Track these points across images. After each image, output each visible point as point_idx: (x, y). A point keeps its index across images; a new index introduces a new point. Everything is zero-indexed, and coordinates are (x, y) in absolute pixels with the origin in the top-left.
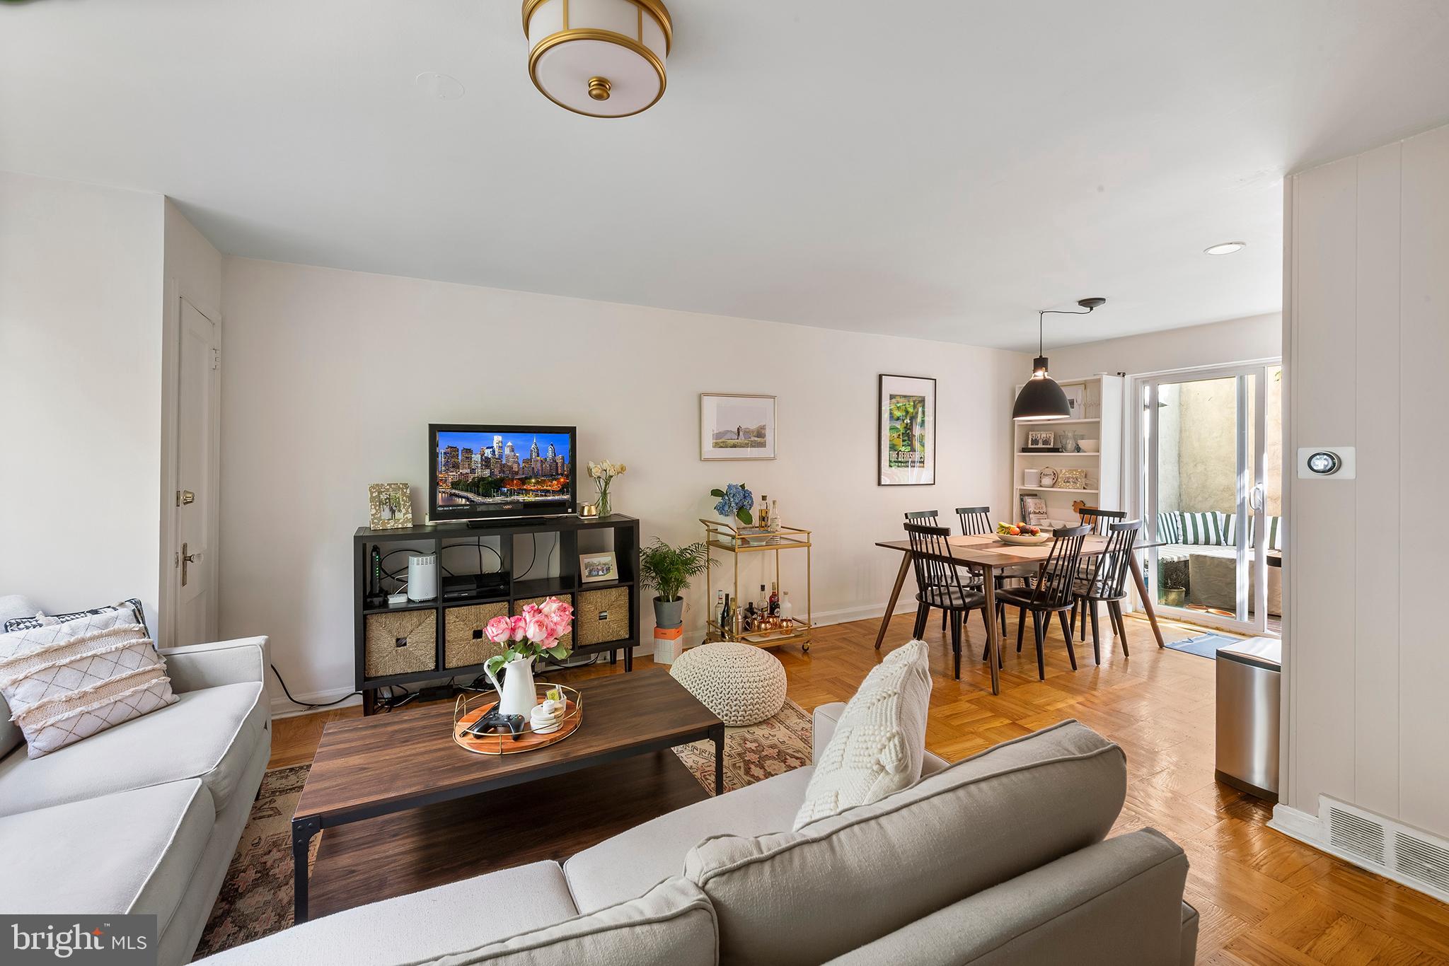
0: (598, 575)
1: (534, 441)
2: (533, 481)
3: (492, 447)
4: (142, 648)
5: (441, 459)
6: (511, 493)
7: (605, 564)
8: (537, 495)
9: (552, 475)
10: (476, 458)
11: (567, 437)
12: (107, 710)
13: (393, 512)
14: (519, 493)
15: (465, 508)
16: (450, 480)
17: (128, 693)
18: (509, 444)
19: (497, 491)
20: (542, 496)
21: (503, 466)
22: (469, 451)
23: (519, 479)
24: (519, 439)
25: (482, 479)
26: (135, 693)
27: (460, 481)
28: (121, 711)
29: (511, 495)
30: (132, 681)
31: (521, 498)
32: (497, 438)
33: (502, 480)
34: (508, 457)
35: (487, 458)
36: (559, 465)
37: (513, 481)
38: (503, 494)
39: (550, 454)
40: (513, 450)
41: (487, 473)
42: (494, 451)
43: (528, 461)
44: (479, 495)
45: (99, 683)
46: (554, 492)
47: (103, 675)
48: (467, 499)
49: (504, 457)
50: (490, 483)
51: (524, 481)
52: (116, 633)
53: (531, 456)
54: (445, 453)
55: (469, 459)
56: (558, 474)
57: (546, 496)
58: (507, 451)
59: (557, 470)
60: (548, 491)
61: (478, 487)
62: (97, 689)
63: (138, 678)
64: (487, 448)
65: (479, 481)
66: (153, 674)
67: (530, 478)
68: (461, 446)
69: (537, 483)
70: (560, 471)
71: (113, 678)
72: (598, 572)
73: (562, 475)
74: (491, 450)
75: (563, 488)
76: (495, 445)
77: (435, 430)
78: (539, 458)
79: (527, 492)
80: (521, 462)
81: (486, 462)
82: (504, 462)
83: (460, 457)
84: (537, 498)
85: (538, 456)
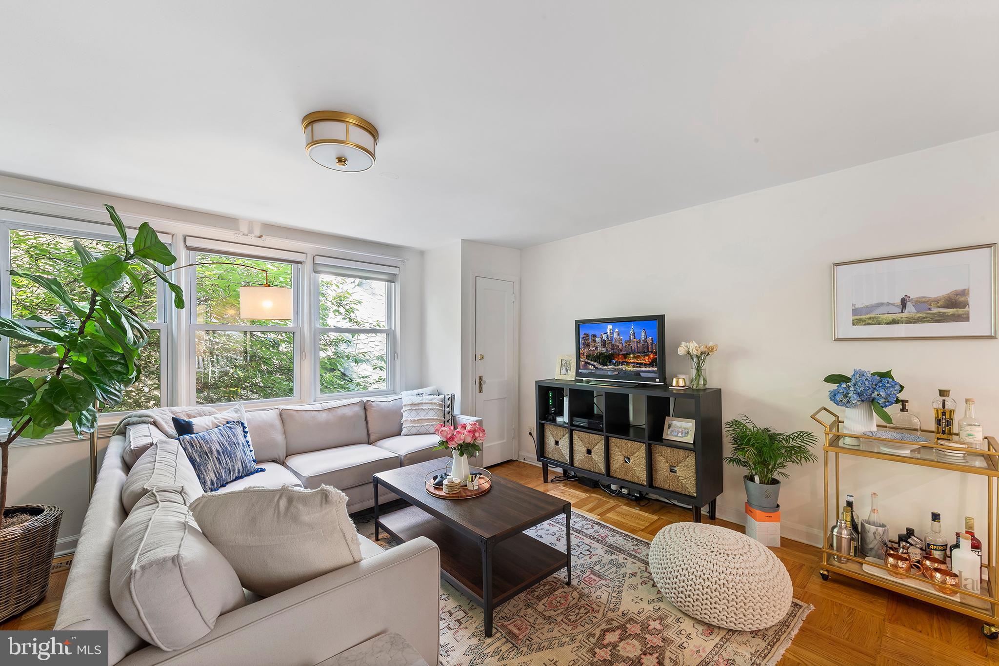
0: (677, 436)
1: (632, 328)
2: (632, 356)
3: (607, 333)
4: (436, 411)
5: (581, 341)
6: (618, 364)
7: (685, 429)
8: (634, 367)
9: (644, 352)
10: (598, 340)
11: (656, 323)
12: (420, 427)
13: (567, 370)
14: (622, 364)
15: (593, 371)
16: (585, 354)
17: (425, 424)
18: (617, 330)
19: (610, 362)
20: (637, 367)
21: (613, 345)
22: (594, 336)
23: (622, 354)
24: (622, 327)
25: (601, 354)
26: (427, 425)
27: (590, 354)
28: (423, 430)
29: (618, 365)
30: (428, 421)
31: (623, 368)
32: (610, 327)
33: (612, 355)
34: (616, 338)
35: (604, 340)
36: (650, 344)
37: (619, 356)
38: (613, 364)
39: (643, 337)
40: (618, 335)
41: (604, 350)
42: (608, 336)
43: (628, 342)
44: (600, 364)
45: (420, 418)
46: (646, 365)
47: (422, 415)
48: (594, 366)
49: (614, 339)
50: (606, 356)
51: (625, 356)
52: (431, 403)
53: (630, 338)
54: (583, 338)
55: (595, 340)
56: (648, 351)
57: (640, 367)
58: (615, 335)
59: (648, 348)
60: (641, 364)
61: (599, 359)
62: (418, 420)
63: (431, 420)
64: (604, 334)
65: (600, 355)
66: (436, 421)
67: (629, 354)
68: (590, 333)
69: (634, 357)
70: (650, 350)
71: (424, 418)
72: (678, 433)
73: (652, 352)
74: (606, 335)
75: (652, 362)
76: (608, 332)
77: (579, 324)
78: (635, 340)
79: (628, 363)
80: (624, 343)
81: (604, 343)
82: (614, 343)
83: (590, 340)
84: (634, 369)
85: (635, 338)
